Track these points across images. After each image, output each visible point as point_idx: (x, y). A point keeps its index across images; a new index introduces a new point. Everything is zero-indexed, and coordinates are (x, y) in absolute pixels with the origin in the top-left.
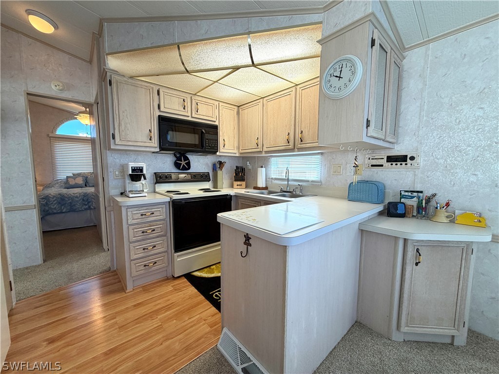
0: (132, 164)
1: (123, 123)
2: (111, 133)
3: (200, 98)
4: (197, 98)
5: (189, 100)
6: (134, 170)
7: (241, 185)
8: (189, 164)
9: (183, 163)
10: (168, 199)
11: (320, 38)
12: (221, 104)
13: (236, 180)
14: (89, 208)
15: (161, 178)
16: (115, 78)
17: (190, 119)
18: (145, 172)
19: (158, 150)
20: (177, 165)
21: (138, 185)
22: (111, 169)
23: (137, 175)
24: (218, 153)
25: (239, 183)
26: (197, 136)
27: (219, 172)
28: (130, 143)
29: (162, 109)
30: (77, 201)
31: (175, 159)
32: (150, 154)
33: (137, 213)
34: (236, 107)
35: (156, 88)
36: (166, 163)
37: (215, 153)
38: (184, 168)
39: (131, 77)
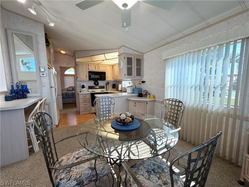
0: (82, 84)
1: (80, 74)
2: (77, 76)
3: (100, 65)
4: (99, 65)
5: (97, 66)
6: (82, 85)
7: (114, 90)
8: (98, 84)
9: (97, 83)
10: (90, 93)
11: (118, 55)
12: (107, 66)
13: (113, 88)
14: (73, 97)
15: (90, 88)
16: (78, 63)
17: (97, 71)
18: (85, 86)
19: (88, 80)
20: (95, 84)
21: (84, 89)
22: (77, 85)
23: (83, 87)
24: (106, 80)
25: (114, 89)
26: (99, 76)
27: (107, 86)
28: (81, 79)
29: (89, 69)
30: (70, 95)
31: (94, 82)
32: (87, 81)
33: (83, 96)
34: (112, 66)
35: (88, 64)
36: (92, 83)
37: (105, 80)
38: (97, 85)
39: (82, 63)
